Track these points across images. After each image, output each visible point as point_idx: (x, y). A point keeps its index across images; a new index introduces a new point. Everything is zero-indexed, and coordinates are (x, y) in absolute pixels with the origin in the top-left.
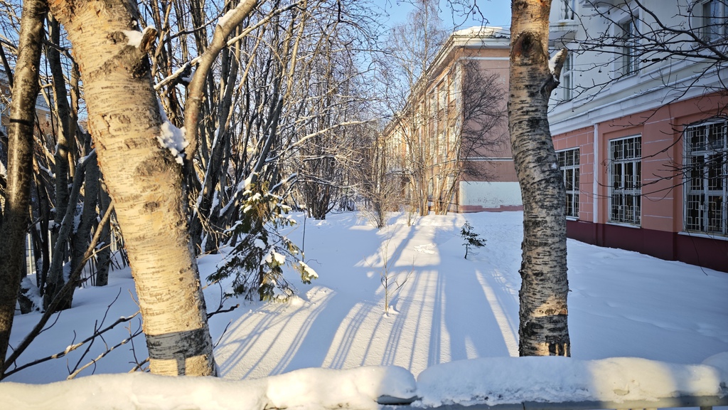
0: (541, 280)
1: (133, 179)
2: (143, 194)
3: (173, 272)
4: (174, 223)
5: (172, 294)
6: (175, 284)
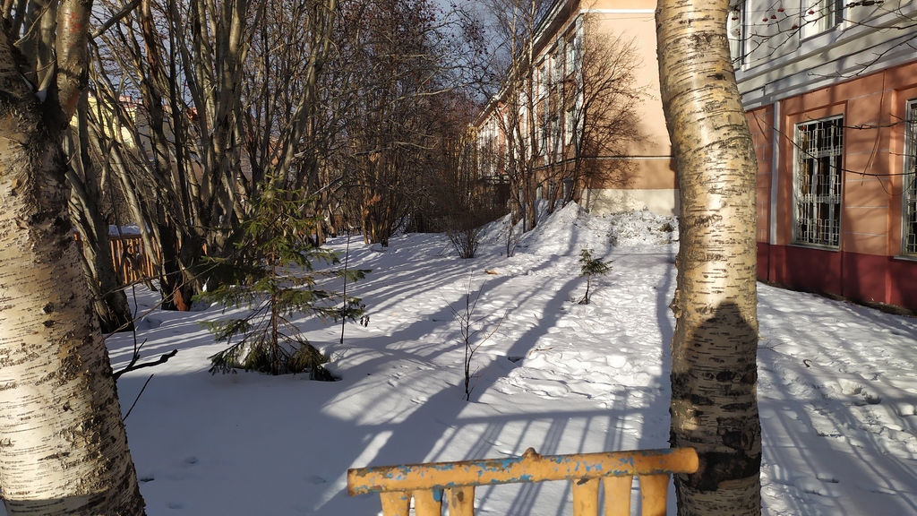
0: (710, 321)
3: (30, 310)
4: (26, 218)
5: (29, 350)
6: (36, 333)
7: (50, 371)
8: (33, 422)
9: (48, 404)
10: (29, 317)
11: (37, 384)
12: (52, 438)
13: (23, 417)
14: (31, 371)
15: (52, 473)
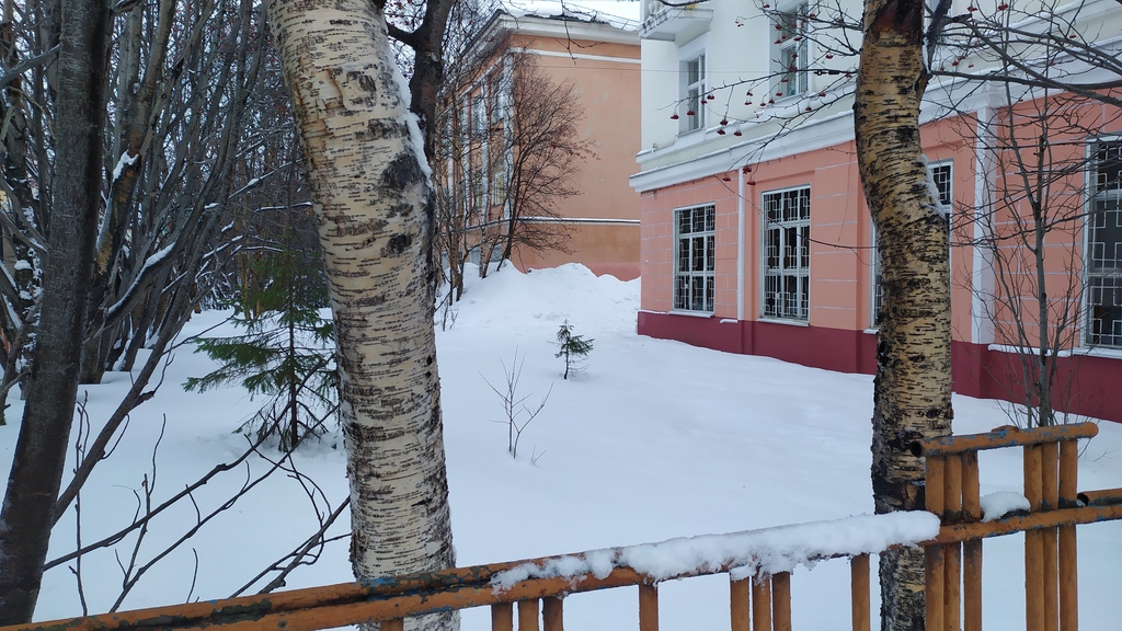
0: (921, 367)
1: (376, 193)
2: (389, 220)
3: (419, 361)
5: (416, 400)
6: (421, 384)
7: (425, 420)
8: (411, 470)
11: (418, 432)
12: (423, 484)
13: (404, 464)
14: (415, 420)
15: (420, 518)
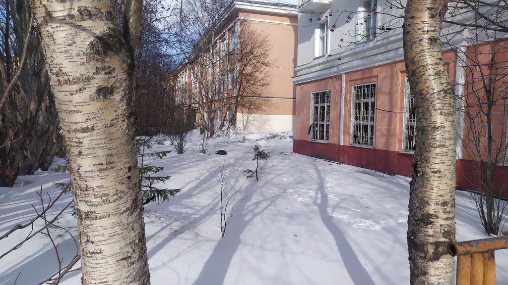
3: (121, 169)
4: (126, 115)
5: (119, 194)
6: (123, 183)
7: (127, 207)
8: (116, 238)
9: (125, 227)
10: (121, 173)
11: (121, 214)
12: (125, 247)
13: (111, 235)
14: (119, 207)
15: (123, 269)
